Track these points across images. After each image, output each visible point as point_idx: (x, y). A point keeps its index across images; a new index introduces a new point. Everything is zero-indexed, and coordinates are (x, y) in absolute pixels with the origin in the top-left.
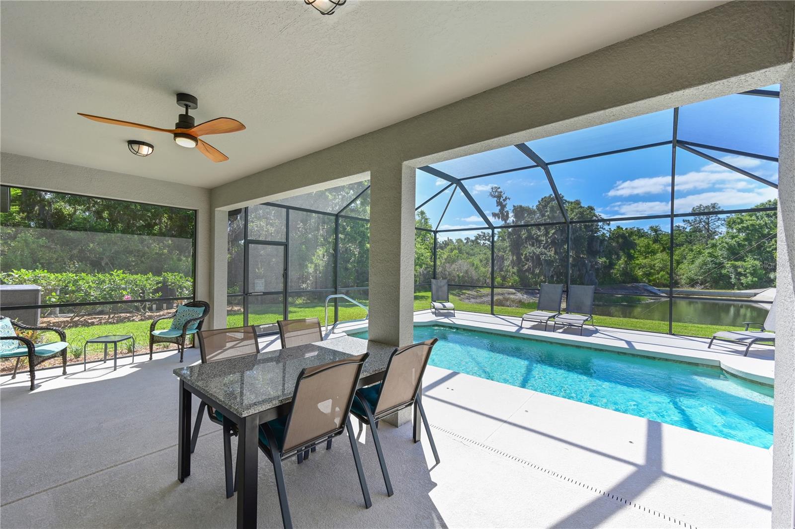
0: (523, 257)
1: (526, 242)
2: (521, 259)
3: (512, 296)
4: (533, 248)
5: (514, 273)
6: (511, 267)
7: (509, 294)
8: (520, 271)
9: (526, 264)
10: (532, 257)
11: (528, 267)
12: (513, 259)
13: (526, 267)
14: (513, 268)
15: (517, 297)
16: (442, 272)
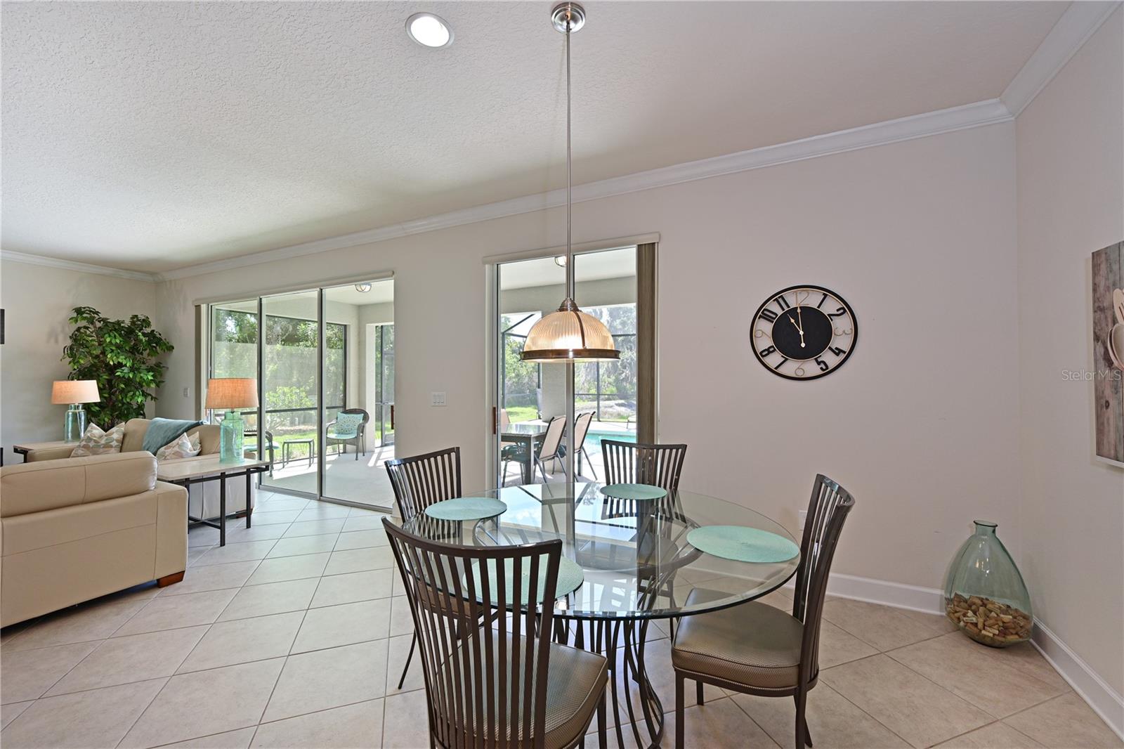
0: (619, 364)
1: (622, 345)
2: (617, 366)
3: (610, 410)
4: (630, 353)
5: (610, 383)
6: (606, 376)
7: (606, 407)
8: (617, 380)
9: (623, 372)
10: (630, 364)
11: (626, 376)
12: (608, 367)
13: (623, 375)
14: (609, 377)
15: (615, 411)
16: (528, 383)
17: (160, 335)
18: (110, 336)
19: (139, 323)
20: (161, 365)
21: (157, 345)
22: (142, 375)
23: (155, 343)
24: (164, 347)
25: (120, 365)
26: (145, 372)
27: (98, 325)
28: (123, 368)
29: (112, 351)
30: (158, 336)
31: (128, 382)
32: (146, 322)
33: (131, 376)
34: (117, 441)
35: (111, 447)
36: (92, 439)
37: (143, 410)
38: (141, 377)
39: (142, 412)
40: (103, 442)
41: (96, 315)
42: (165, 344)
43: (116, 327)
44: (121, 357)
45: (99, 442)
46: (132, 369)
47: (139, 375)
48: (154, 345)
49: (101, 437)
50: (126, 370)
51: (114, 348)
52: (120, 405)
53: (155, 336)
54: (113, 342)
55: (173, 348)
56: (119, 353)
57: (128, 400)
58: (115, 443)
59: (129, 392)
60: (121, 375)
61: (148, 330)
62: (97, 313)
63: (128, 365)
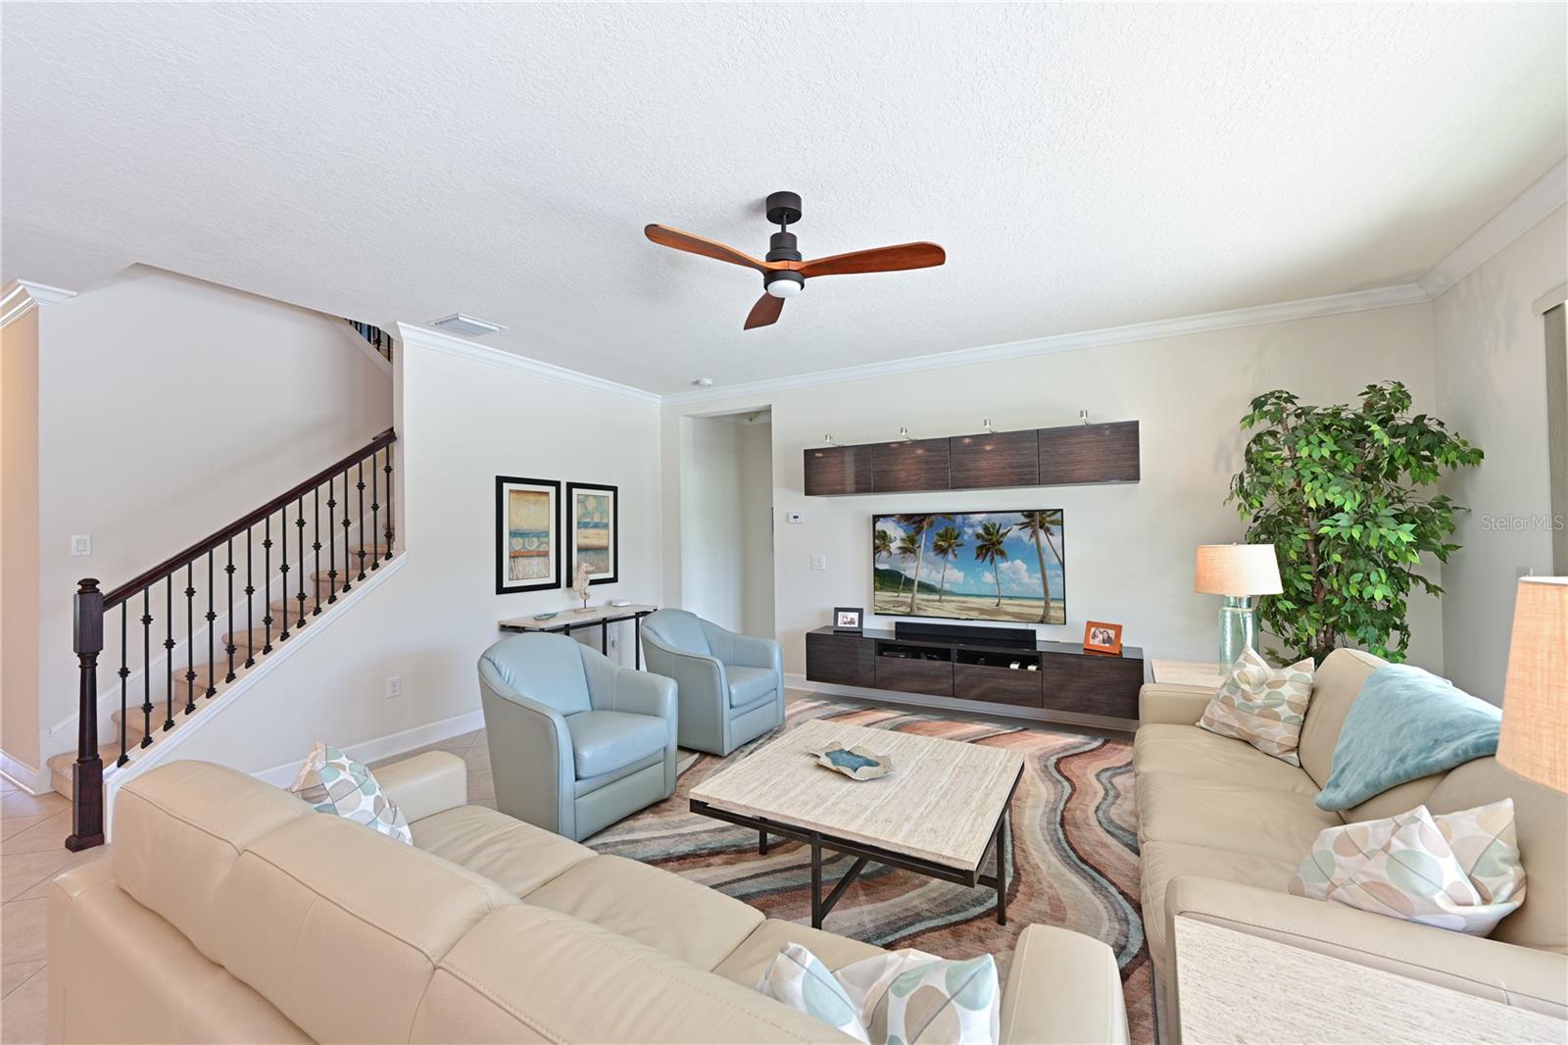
17: (1441, 424)
18: (1309, 443)
19: (1385, 404)
20: (1450, 504)
21: (1432, 452)
22: (1383, 531)
23: (1427, 448)
24: (1452, 456)
25: (1330, 510)
26: (1392, 523)
27: (1292, 422)
28: (1336, 517)
29: (1315, 477)
30: (1435, 428)
31: (1353, 549)
32: (1401, 398)
33: (1356, 535)
34: (1292, 705)
35: (1276, 717)
36: (1238, 687)
37: (1401, 618)
38: (1382, 537)
39: (1398, 621)
40: (1259, 700)
41: (1289, 405)
42: (1456, 448)
43: (1330, 423)
44: (1333, 489)
45: (1251, 700)
46: (1362, 517)
47: (1375, 532)
48: (1426, 453)
49: (1262, 682)
50: (1343, 520)
51: (1318, 470)
52: (1336, 602)
53: (1424, 432)
54: (1316, 455)
55: (1481, 455)
56: (1329, 480)
57: (1354, 592)
58: (1284, 710)
59: (1353, 572)
60: (1333, 533)
61: (1404, 418)
62: (1290, 399)
63: (1347, 508)
